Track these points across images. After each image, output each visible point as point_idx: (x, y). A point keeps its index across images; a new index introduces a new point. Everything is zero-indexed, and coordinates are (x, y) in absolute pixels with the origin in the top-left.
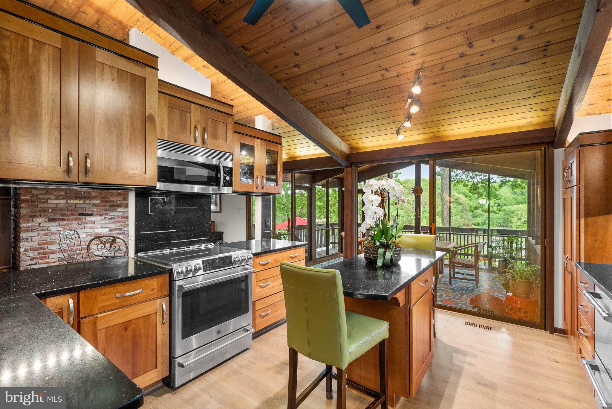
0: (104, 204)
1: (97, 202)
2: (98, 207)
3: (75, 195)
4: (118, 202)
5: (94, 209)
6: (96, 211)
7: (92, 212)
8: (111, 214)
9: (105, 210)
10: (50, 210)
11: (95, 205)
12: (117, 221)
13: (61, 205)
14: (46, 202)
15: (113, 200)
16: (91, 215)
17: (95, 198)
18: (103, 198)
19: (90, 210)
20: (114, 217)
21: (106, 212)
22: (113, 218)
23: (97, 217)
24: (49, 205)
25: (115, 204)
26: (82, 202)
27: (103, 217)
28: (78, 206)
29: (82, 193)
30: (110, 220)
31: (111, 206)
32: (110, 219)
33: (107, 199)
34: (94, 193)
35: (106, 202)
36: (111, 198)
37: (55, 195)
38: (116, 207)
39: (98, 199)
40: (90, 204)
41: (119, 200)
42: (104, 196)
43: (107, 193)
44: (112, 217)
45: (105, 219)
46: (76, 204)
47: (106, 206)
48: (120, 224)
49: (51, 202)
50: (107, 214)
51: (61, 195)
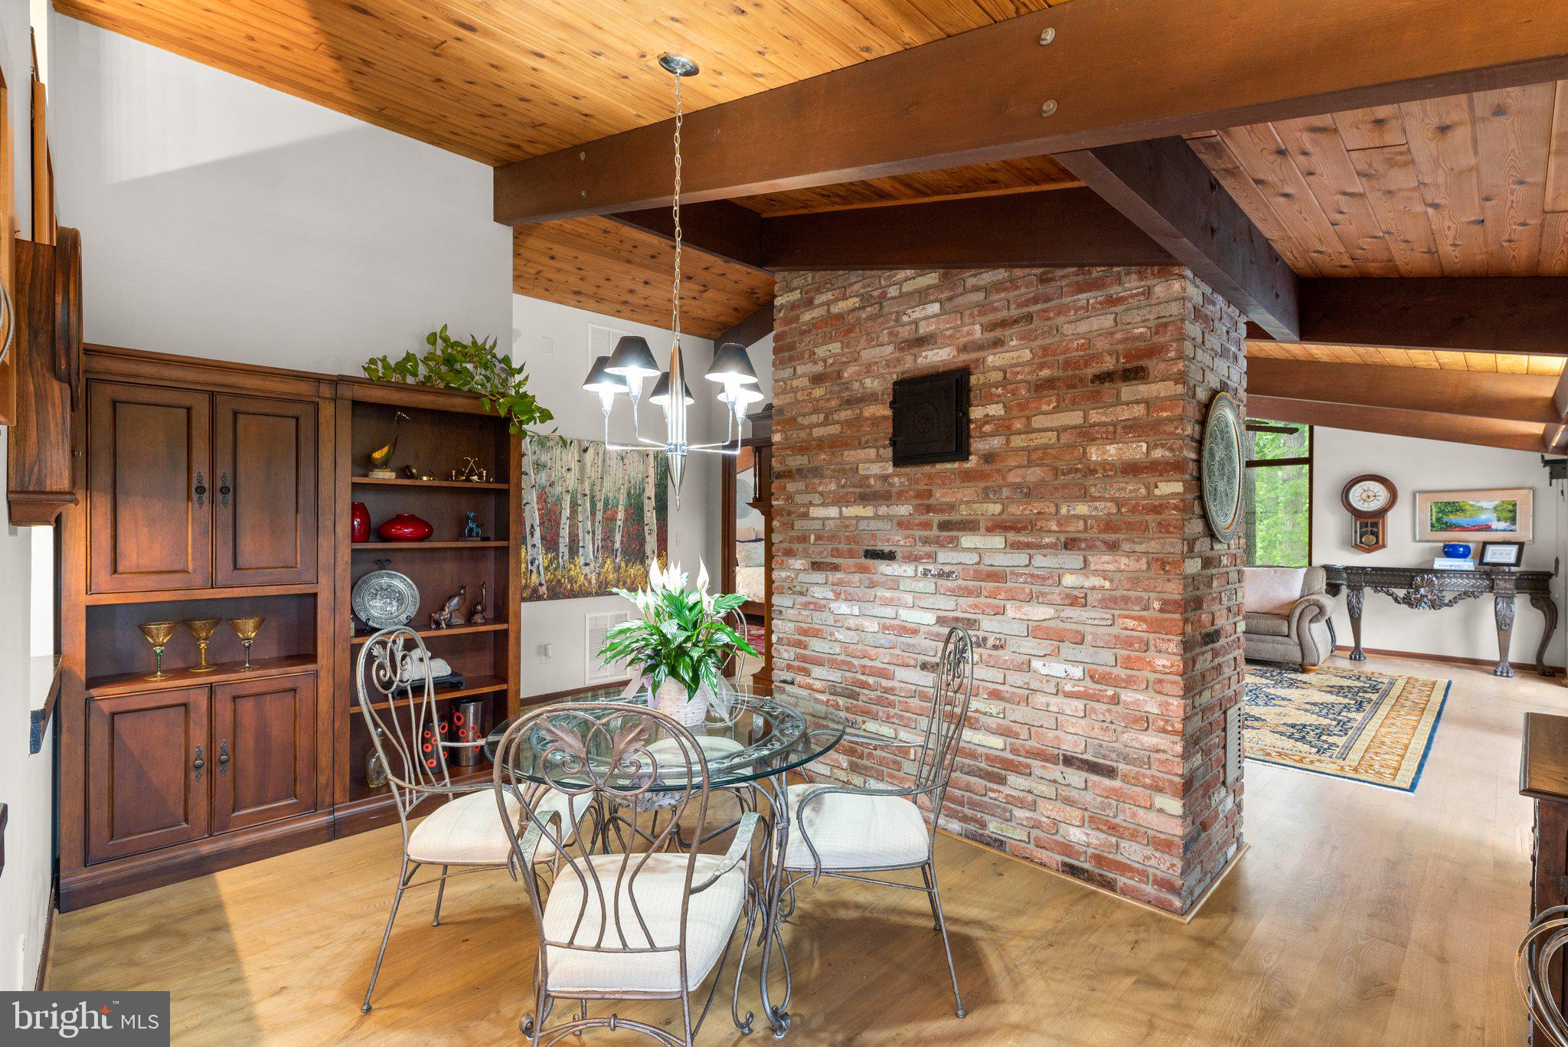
0: (924, 518)
1: (904, 510)
2: (907, 529)
3: (858, 490)
4: (964, 512)
5: (897, 538)
6: (902, 543)
7: (893, 549)
8: (945, 556)
9: (926, 541)
10: (812, 537)
11: (902, 524)
12: (960, 588)
13: (831, 522)
14: (805, 515)
15: (947, 504)
16: (890, 556)
17: (900, 496)
18: (919, 495)
19: (888, 540)
20: (953, 568)
21: (927, 549)
22: (949, 575)
23: (904, 568)
24: (811, 522)
25: (954, 517)
26: (868, 511)
27: (921, 569)
28: (863, 525)
29: (872, 481)
30: (941, 582)
31: (944, 526)
32: (942, 575)
33: (932, 501)
34: (896, 479)
35: (929, 509)
36: (941, 496)
37: (822, 494)
38: (959, 530)
39: (907, 501)
40: (888, 518)
41: (967, 502)
42: (922, 486)
43: (930, 477)
44: (947, 569)
45: (925, 574)
46: (858, 518)
47: (926, 525)
48: (971, 600)
49: (815, 515)
50: (929, 556)
51: (830, 492)
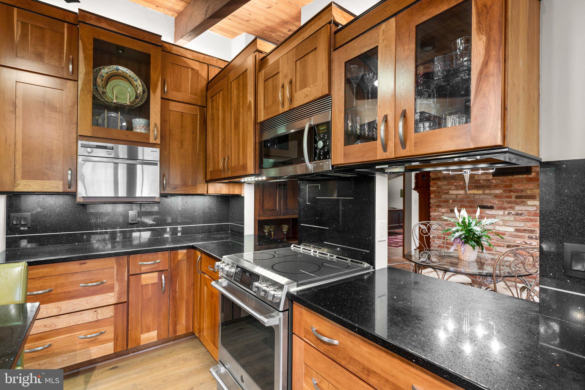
0: (508, 194)
1: (498, 192)
2: (500, 198)
3: (474, 185)
4: (529, 192)
5: (494, 201)
6: (497, 203)
7: (492, 205)
8: (518, 208)
9: (509, 202)
10: (451, 201)
11: (496, 196)
12: (527, 219)
13: (460, 196)
14: (447, 193)
15: (520, 189)
16: (491, 208)
17: (496, 187)
18: (506, 186)
19: (490, 202)
20: (523, 212)
21: (510, 205)
22: (521, 214)
23: (498, 212)
24: (450, 196)
25: (523, 194)
26: (480, 192)
27: (506, 212)
28: (476, 197)
29: (481, 181)
30: (516, 217)
31: (517, 197)
32: (517, 214)
33: (512, 188)
34: (494, 181)
35: (511, 191)
36: (516, 186)
37: (455, 186)
38: (526, 199)
39: (500, 188)
40: (490, 194)
41: (530, 189)
42: (507, 183)
43: (511, 180)
44: (520, 212)
45: (509, 214)
46: (474, 194)
47: (510, 197)
48: (532, 223)
49: (452, 193)
50: (511, 208)
51: (460, 185)
